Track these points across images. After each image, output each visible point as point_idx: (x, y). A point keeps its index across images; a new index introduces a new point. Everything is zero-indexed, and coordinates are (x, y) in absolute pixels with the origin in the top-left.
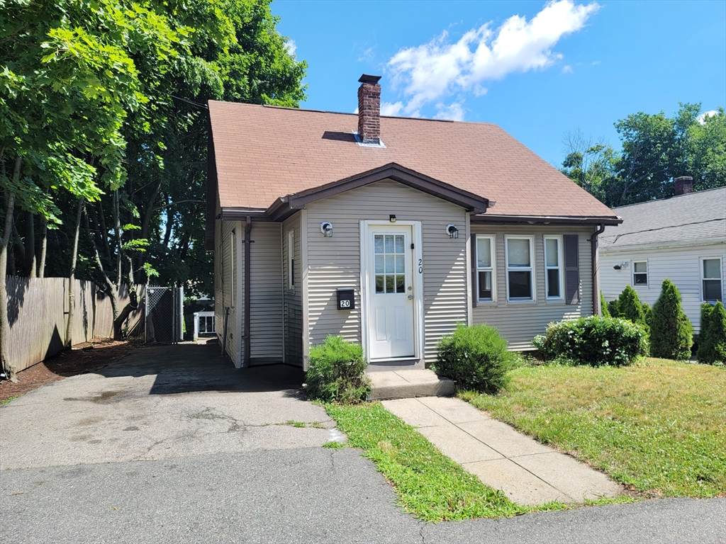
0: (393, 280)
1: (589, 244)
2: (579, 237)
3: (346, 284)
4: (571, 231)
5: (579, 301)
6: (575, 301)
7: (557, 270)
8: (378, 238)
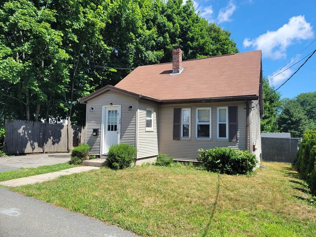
0: (113, 126)
1: (245, 110)
2: (238, 107)
3: (96, 127)
4: (232, 104)
5: (237, 140)
6: (234, 140)
7: (225, 124)
8: (109, 111)
